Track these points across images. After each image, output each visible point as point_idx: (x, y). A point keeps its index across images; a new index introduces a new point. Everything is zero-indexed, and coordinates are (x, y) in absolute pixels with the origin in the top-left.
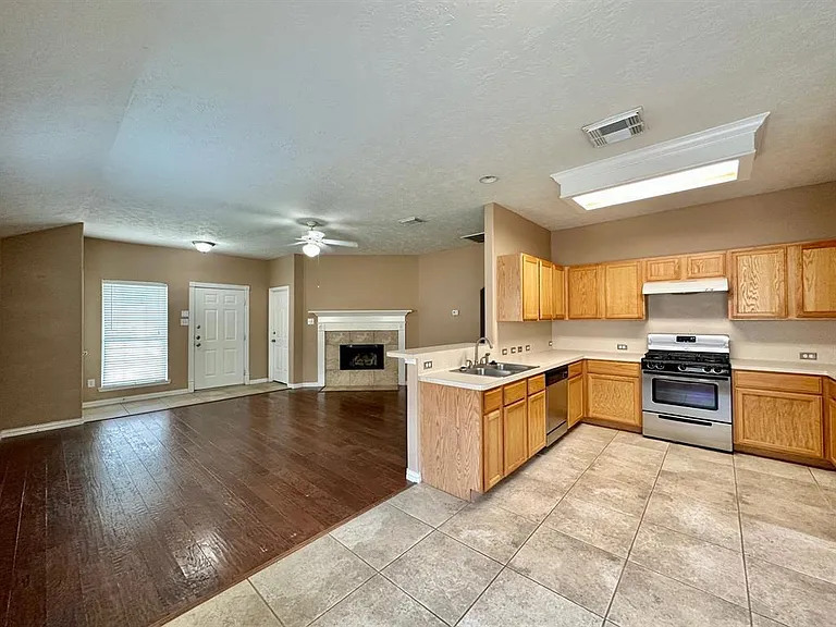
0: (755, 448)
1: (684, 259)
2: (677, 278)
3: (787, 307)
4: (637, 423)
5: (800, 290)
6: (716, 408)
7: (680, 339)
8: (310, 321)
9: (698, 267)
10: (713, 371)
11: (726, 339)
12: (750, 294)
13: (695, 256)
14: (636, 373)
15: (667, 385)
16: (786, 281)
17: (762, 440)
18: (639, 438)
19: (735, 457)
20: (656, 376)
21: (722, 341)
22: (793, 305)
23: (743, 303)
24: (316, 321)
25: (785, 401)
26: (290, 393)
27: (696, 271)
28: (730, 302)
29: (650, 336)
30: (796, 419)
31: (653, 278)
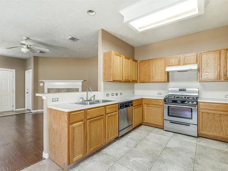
0: (206, 135)
1: (182, 56)
2: (179, 64)
3: (220, 75)
4: (162, 124)
5: (226, 68)
6: (191, 118)
7: (180, 90)
8: (41, 84)
9: (187, 59)
10: (190, 103)
11: (197, 90)
12: (206, 70)
13: (186, 55)
14: (162, 104)
15: (173, 109)
16: (220, 65)
17: (209, 132)
18: (162, 131)
19: (198, 139)
20: (169, 105)
21: (196, 91)
22: (222, 74)
23: (203, 74)
24: (44, 84)
25: (218, 115)
26: (32, 114)
27: (186, 61)
28: (199, 74)
29: (169, 89)
30: (222, 123)
31: (170, 65)
